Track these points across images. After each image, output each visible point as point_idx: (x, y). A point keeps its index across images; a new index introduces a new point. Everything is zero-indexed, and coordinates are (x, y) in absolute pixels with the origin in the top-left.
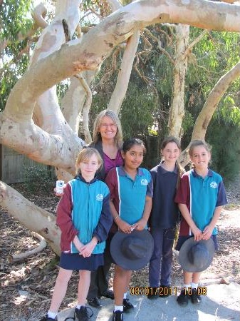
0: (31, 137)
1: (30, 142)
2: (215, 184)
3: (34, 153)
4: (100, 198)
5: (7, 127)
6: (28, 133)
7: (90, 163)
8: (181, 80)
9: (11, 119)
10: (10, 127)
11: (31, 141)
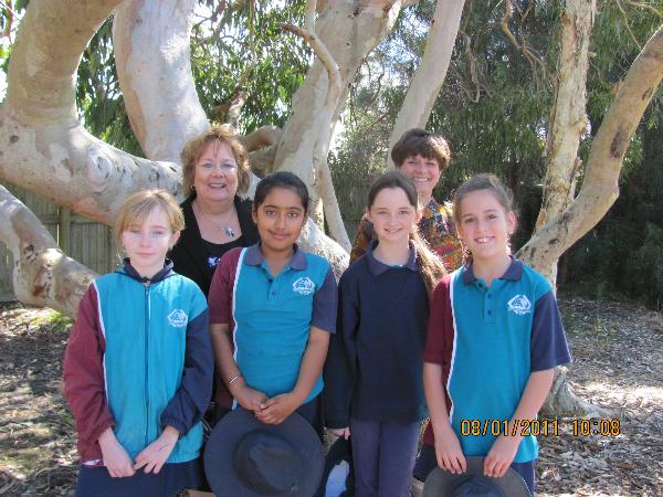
0: (66, 163)
1: (63, 175)
2: (525, 301)
3: (81, 203)
4: (180, 319)
5: (7, 138)
6: (59, 154)
7: (147, 229)
8: (578, 39)
9: (13, 118)
10: (14, 139)
11: (67, 172)
